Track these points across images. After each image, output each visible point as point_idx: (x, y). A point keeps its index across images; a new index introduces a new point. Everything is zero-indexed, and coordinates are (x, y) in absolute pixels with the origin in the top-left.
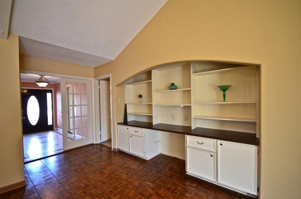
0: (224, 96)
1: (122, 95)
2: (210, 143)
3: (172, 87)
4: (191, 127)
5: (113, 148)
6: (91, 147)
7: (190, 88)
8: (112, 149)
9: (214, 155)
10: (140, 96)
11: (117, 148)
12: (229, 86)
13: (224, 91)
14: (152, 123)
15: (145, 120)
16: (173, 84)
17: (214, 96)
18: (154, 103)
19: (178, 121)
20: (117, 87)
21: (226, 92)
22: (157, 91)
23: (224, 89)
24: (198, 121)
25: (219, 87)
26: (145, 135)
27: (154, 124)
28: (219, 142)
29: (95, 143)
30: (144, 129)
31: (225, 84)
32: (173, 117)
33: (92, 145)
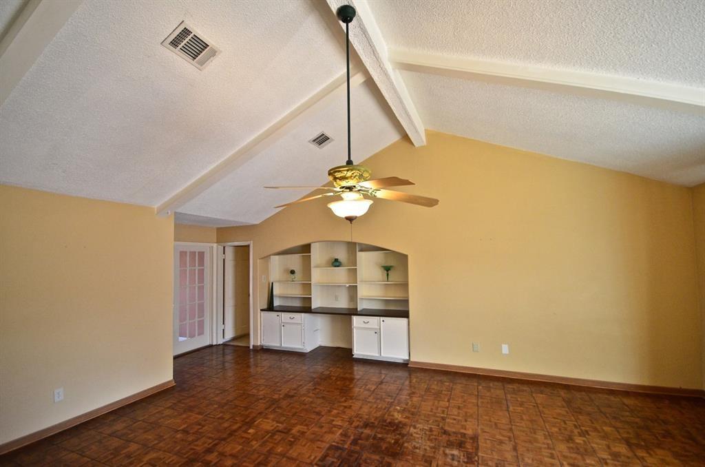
0: (388, 275)
1: (266, 271)
2: (374, 321)
3: (336, 263)
4: (357, 309)
5: (253, 346)
6: (208, 350)
7: (356, 266)
8: (251, 347)
9: (378, 332)
10: (293, 272)
11: (259, 344)
12: (391, 267)
13: (387, 271)
14: (311, 307)
15: (297, 304)
16: (336, 260)
17: (378, 274)
18: (313, 281)
19: (343, 303)
20: (261, 260)
21: (389, 272)
22: (317, 267)
23: (387, 269)
24: (364, 301)
25: (383, 267)
26: (304, 321)
27: (313, 308)
28: (382, 318)
29: (214, 343)
30: (303, 314)
31: (389, 264)
32: (336, 298)
33: (211, 346)
